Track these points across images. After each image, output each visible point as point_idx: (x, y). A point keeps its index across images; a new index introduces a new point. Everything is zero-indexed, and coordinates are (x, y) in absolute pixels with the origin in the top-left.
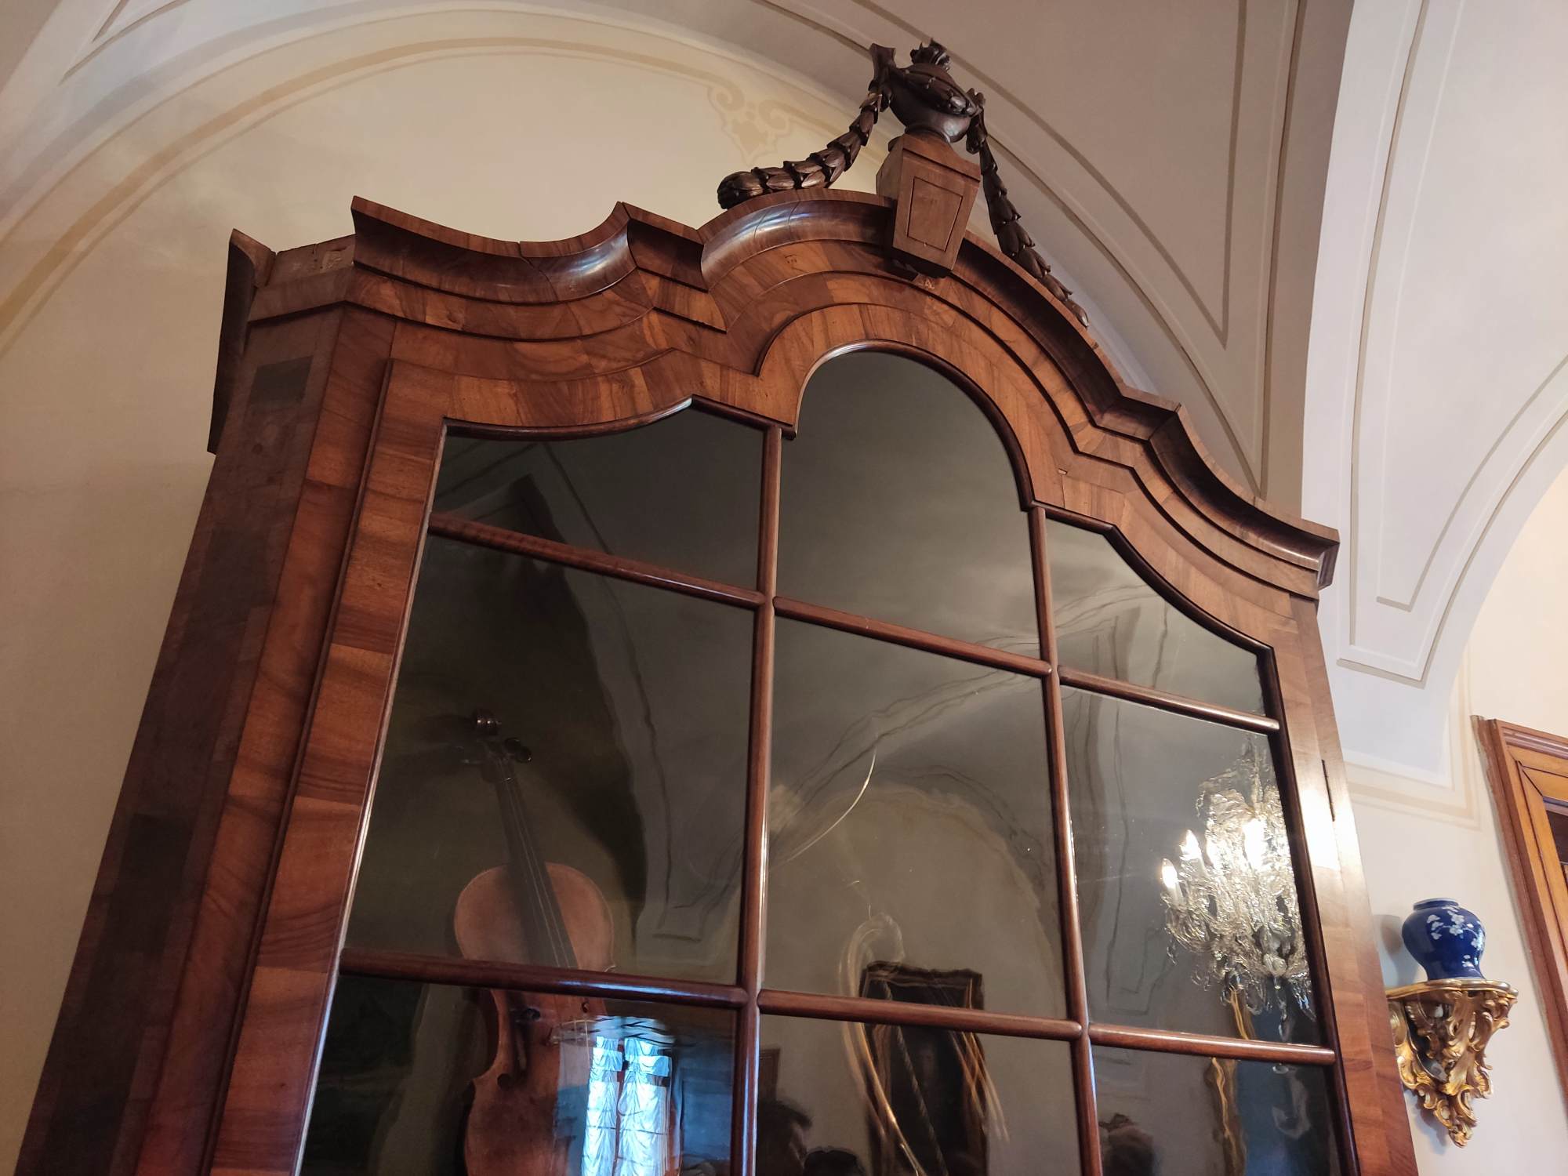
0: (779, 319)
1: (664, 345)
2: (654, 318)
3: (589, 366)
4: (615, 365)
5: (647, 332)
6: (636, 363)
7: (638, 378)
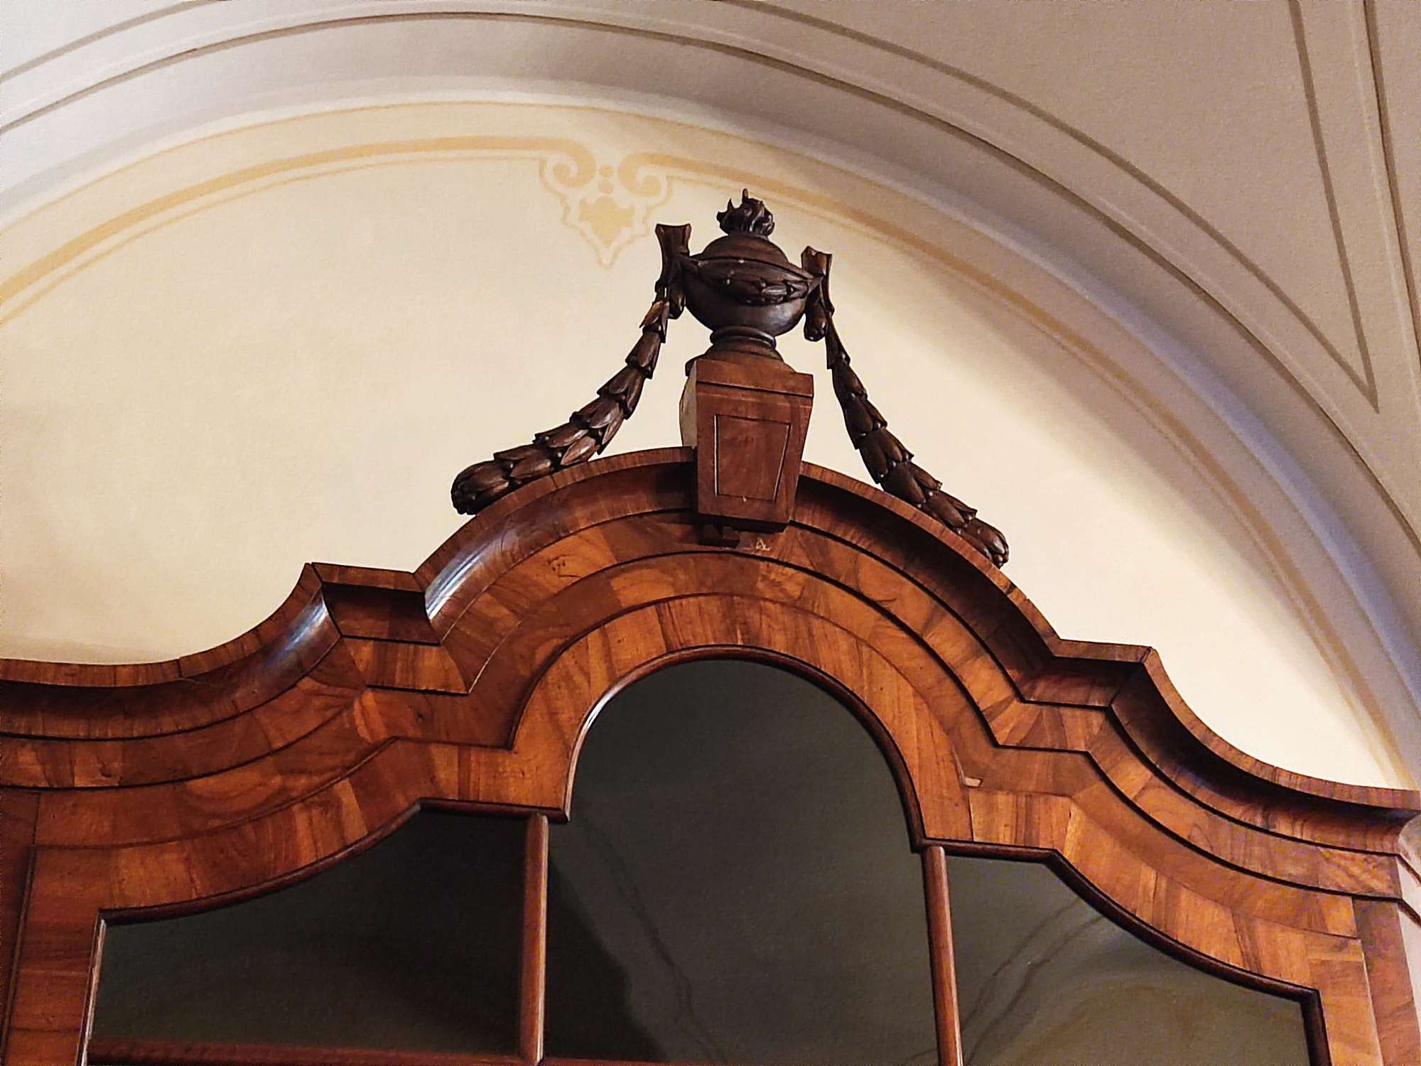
0: (541, 654)
1: (383, 734)
2: (369, 698)
3: (283, 790)
4: (316, 779)
5: (359, 722)
6: (345, 771)
7: (346, 793)
